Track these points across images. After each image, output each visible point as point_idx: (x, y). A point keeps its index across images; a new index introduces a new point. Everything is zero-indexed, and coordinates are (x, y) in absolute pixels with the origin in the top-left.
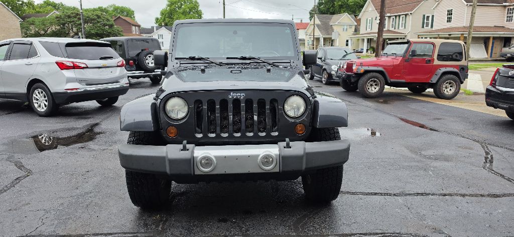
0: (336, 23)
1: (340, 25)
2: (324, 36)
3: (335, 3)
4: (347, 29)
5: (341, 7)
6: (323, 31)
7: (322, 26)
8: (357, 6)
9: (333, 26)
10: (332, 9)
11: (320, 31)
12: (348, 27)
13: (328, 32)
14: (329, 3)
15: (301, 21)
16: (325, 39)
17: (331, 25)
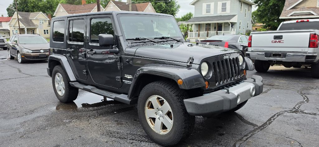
0: (35, 19)
1: (37, 20)
2: (27, 27)
3: (28, 4)
4: (43, 23)
5: (33, 7)
6: (25, 24)
7: (23, 20)
8: (45, 7)
9: (32, 20)
10: (26, 8)
11: (23, 24)
12: (44, 21)
13: (29, 24)
14: (23, 4)
15: (2, 15)
16: (28, 29)
17: (31, 20)
